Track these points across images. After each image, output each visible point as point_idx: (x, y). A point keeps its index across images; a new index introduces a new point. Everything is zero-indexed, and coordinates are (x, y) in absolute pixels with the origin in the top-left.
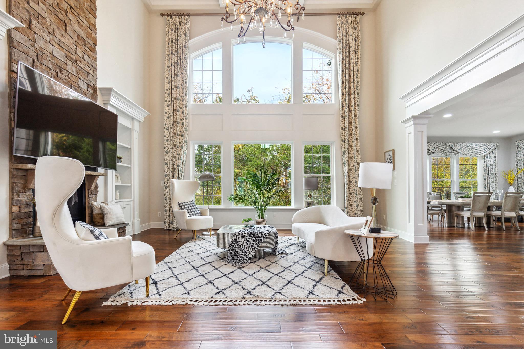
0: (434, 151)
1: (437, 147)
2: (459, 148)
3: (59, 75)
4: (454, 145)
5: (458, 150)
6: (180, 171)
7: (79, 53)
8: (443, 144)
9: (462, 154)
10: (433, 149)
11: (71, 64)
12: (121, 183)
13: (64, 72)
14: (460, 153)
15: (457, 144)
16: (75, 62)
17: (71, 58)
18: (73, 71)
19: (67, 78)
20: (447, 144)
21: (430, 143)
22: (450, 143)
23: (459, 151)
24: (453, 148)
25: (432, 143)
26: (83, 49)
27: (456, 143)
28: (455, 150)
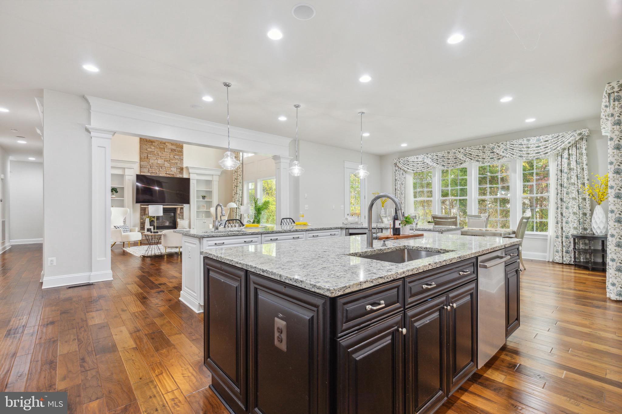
0: (465, 160)
1: (470, 152)
2: (502, 150)
3: (161, 170)
4: (496, 146)
5: (501, 153)
6: (238, 201)
7: (172, 156)
8: (480, 147)
9: (508, 157)
10: (463, 157)
11: (167, 163)
12: (206, 209)
13: (163, 168)
14: (506, 157)
15: (502, 144)
16: (169, 161)
17: (167, 160)
18: (168, 166)
19: (165, 170)
20: (487, 147)
21: (461, 149)
22: (491, 145)
23: (503, 154)
24: (495, 151)
25: (462, 149)
26: (174, 154)
27: (500, 143)
28: (498, 154)
